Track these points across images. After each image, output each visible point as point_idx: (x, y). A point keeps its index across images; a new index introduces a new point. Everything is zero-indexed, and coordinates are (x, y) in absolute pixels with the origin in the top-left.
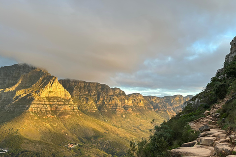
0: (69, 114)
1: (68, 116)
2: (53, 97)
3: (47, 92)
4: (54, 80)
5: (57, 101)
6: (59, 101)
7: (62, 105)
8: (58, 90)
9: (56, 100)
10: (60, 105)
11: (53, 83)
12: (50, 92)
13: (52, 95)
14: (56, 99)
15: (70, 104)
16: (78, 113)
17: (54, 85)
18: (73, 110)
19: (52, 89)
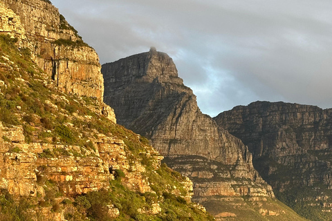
0: (230, 209)
1: (225, 214)
2: (182, 157)
3: (165, 141)
4: (184, 105)
5: (194, 170)
6: (199, 169)
7: (209, 180)
8: (197, 135)
9: (188, 167)
10: (203, 180)
11: (180, 115)
12: (173, 141)
13: (177, 150)
14: (191, 163)
15: (237, 179)
16: (265, 207)
17: (183, 119)
18: (248, 196)
19: (179, 132)
